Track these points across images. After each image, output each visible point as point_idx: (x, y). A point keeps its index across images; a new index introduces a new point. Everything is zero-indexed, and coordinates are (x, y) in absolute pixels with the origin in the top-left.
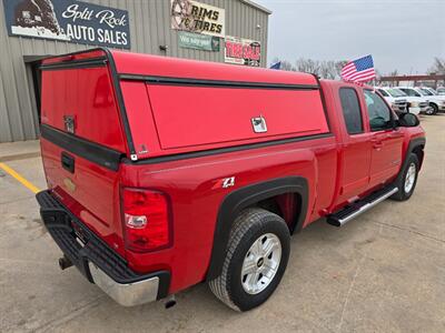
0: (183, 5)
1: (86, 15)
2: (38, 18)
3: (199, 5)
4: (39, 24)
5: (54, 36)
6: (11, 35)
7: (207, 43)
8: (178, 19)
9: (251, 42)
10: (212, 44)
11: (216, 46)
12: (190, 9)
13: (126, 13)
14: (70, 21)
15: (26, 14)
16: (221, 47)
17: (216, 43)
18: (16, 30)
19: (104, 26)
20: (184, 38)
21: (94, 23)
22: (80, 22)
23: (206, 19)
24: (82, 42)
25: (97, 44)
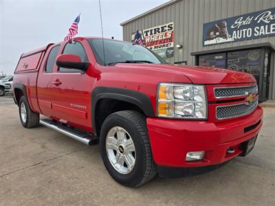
2: (217, 34)
4: (218, 36)
5: (225, 40)
6: (204, 46)
14: (236, 29)
18: (207, 43)
19: (262, 23)
21: (253, 25)
22: (243, 27)
24: (242, 39)
25: (253, 37)
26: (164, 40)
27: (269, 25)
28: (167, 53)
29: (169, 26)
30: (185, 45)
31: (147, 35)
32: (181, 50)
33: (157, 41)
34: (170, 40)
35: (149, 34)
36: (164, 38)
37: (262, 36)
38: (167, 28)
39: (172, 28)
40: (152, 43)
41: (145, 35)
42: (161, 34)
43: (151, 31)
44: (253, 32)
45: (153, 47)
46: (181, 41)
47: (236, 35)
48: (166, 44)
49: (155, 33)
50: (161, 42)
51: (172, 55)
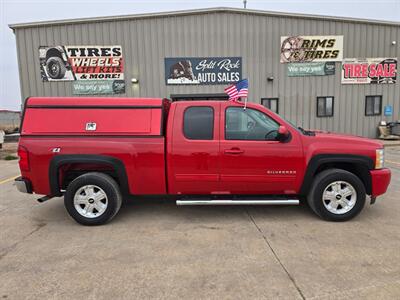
0: (293, 42)
1: (211, 65)
2: (182, 73)
3: (311, 38)
4: (183, 76)
5: (190, 82)
6: (167, 84)
7: (319, 69)
8: (287, 55)
9: (382, 60)
10: (325, 68)
11: (330, 70)
12: (300, 44)
13: (240, 59)
14: (200, 71)
15: (176, 71)
16: (337, 70)
17: (331, 67)
18: (170, 81)
19: (224, 70)
20: (293, 69)
21: (216, 70)
22: (207, 70)
23: (319, 48)
24: (207, 83)
25: (217, 83)
26: (108, 68)
27: (230, 72)
28: (114, 87)
29: (114, 50)
30: (142, 80)
31: (73, 54)
32: (136, 86)
33: (95, 68)
34: (119, 69)
35: (78, 54)
36: (107, 64)
37: (224, 83)
38: (111, 52)
39: (119, 54)
40: (85, 69)
41: (69, 54)
42: (101, 58)
43: (83, 50)
44: (217, 78)
45: (88, 75)
46: (135, 73)
47: (201, 78)
48: (111, 74)
49: (90, 54)
50: (101, 69)
51: (123, 91)
